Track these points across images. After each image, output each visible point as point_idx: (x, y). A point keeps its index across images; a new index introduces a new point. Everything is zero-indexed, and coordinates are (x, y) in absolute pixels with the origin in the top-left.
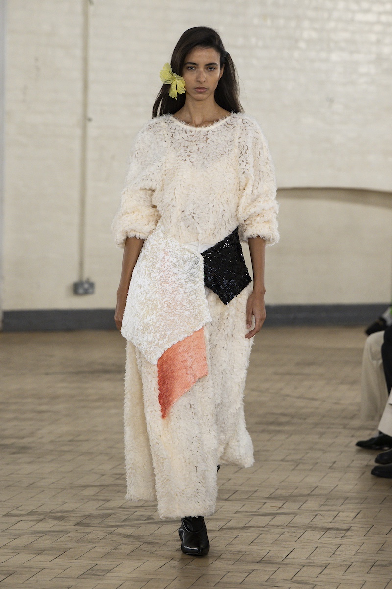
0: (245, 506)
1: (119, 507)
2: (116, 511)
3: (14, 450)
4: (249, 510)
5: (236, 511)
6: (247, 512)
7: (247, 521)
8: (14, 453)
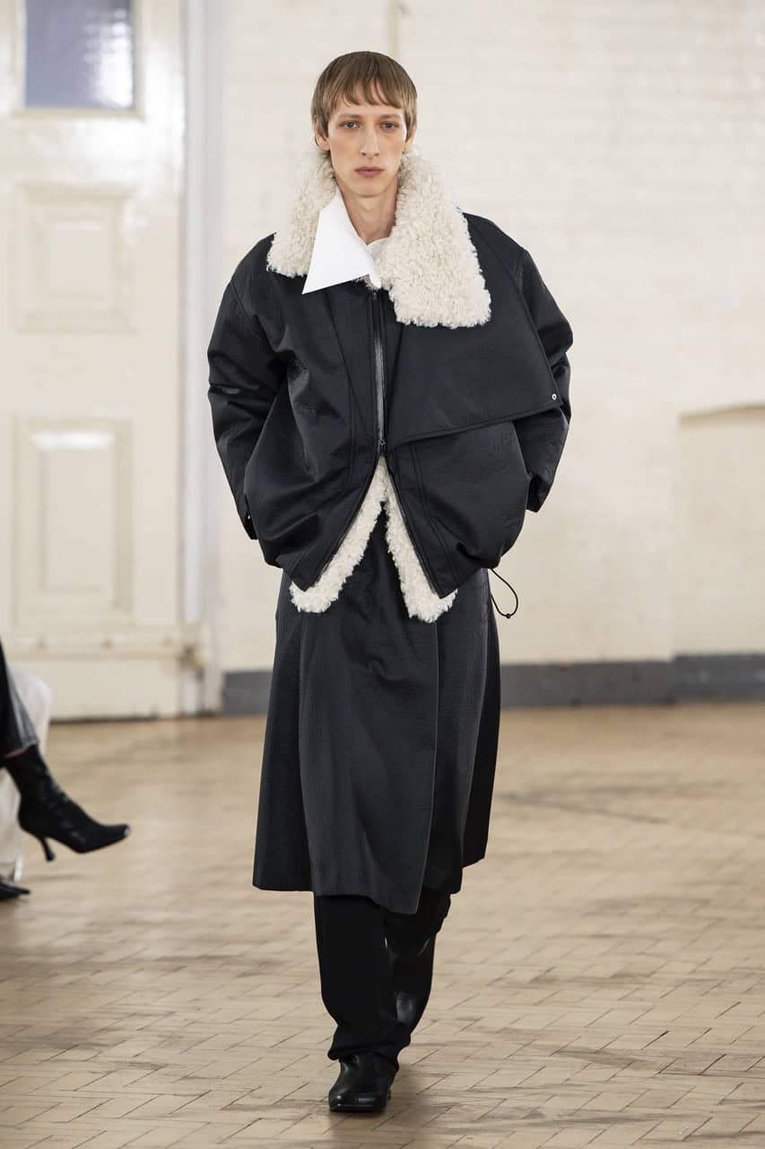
0: (740, 1088)
1: (468, 1091)
2: (463, 1099)
3: (246, 968)
4: (748, 1097)
5: (722, 1098)
6: (746, 1101)
7: (746, 1121)
8: (244, 975)
